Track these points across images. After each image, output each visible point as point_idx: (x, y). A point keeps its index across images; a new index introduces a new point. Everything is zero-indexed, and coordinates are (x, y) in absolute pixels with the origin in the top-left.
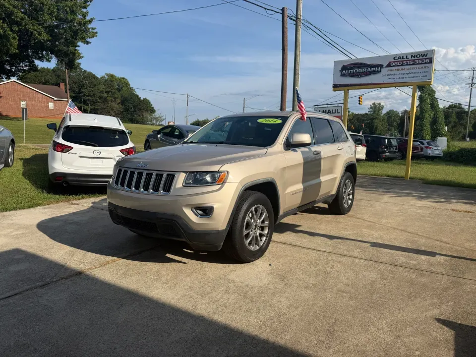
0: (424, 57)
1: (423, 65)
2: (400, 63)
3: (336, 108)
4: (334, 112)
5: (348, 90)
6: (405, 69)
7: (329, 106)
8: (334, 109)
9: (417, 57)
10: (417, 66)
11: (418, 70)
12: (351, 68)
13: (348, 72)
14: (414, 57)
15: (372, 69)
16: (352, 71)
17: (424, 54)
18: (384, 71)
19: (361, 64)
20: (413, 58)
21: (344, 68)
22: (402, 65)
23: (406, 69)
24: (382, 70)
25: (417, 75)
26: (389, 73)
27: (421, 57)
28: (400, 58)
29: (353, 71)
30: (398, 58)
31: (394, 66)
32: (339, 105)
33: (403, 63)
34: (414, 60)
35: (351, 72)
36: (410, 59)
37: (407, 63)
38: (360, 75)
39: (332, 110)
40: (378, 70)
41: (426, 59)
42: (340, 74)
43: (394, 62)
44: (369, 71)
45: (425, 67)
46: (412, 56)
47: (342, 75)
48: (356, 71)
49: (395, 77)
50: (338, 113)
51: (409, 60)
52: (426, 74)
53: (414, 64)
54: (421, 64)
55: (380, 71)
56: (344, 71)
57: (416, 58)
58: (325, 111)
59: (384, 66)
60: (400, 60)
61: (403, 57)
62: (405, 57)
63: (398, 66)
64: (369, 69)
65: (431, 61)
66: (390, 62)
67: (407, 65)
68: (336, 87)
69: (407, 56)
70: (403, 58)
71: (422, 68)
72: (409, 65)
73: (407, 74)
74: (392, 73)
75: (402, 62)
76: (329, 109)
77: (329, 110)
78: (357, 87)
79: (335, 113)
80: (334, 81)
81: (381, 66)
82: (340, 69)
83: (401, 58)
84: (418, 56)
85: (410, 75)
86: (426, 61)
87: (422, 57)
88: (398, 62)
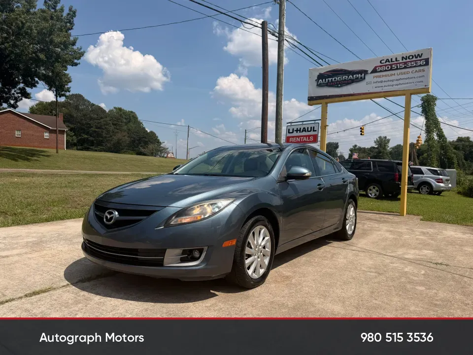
0: (419, 58)
1: (417, 69)
2: (388, 68)
3: (312, 126)
4: (309, 130)
5: (327, 103)
6: (394, 74)
7: (304, 123)
8: (310, 127)
9: (409, 58)
10: (410, 70)
11: (410, 75)
12: (329, 77)
13: (325, 81)
14: (406, 59)
15: (354, 76)
16: (330, 79)
17: (418, 55)
18: (369, 78)
19: (342, 70)
20: (404, 61)
21: (321, 76)
22: (391, 69)
23: (396, 74)
24: (367, 77)
25: (411, 81)
26: (376, 80)
27: (414, 59)
28: (387, 60)
29: (332, 80)
30: (386, 62)
31: (381, 71)
32: (317, 122)
33: (392, 67)
34: (405, 63)
35: (328, 80)
36: (401, 61)
37: (397, 66)
38: (340, 84)
39: (308, 128)
40: (361, 77)
41: (420, 60)
42: (316, 84)
43: (381, 66)
44: (350, 79)
45: (420, 71)
46: (403, 58)
47: (319, 85)
48: (335, 79)
49: (383, 84)
50: (314, 131)
51: (400, 63)
52: (421, 79)
53: (405, 68)
54: (415, 66)
55: (364, 79)
56: (321, 80)
57: (408, 60)
58: (299, 129)
59: (369, 72)
60: (387, 63)
61: (392, 59)
62: (394, 60)
63: (386, 70)
64: (351, 76)
65: (427, 62)
66: (376, 67)
67: (397, 69)
68: (312, 100)
69: (396, 58)
70: (392, 61)
71: (416, 71)
72: (400, 69)
73: (398, 80)
74: (379, 79)
75: (391, 65)
76: (304, 126)
77: (304, 128)
78: (337, 99)
79: (311, 131)
80: (309, 94)
81: (366, 72)
82: (316, 79)
83: (389, 62)
84: (411, 57)
85: (401, 82)
86: (421, 62)
87: (416, 58)
88: (386, 66)
